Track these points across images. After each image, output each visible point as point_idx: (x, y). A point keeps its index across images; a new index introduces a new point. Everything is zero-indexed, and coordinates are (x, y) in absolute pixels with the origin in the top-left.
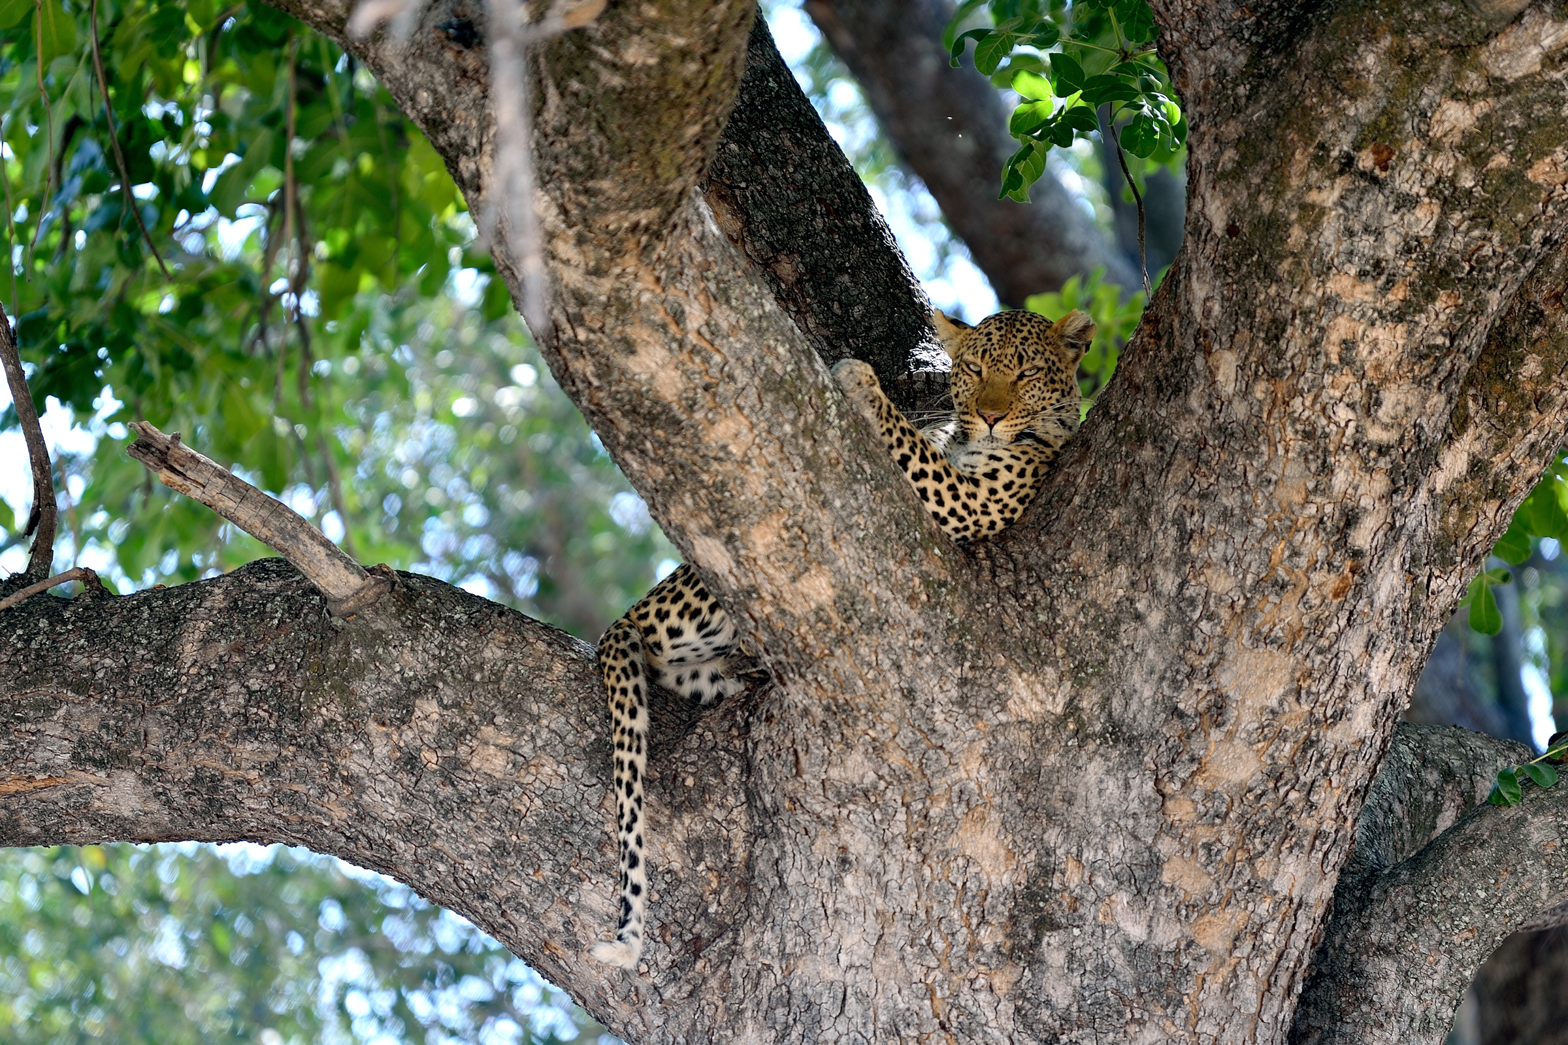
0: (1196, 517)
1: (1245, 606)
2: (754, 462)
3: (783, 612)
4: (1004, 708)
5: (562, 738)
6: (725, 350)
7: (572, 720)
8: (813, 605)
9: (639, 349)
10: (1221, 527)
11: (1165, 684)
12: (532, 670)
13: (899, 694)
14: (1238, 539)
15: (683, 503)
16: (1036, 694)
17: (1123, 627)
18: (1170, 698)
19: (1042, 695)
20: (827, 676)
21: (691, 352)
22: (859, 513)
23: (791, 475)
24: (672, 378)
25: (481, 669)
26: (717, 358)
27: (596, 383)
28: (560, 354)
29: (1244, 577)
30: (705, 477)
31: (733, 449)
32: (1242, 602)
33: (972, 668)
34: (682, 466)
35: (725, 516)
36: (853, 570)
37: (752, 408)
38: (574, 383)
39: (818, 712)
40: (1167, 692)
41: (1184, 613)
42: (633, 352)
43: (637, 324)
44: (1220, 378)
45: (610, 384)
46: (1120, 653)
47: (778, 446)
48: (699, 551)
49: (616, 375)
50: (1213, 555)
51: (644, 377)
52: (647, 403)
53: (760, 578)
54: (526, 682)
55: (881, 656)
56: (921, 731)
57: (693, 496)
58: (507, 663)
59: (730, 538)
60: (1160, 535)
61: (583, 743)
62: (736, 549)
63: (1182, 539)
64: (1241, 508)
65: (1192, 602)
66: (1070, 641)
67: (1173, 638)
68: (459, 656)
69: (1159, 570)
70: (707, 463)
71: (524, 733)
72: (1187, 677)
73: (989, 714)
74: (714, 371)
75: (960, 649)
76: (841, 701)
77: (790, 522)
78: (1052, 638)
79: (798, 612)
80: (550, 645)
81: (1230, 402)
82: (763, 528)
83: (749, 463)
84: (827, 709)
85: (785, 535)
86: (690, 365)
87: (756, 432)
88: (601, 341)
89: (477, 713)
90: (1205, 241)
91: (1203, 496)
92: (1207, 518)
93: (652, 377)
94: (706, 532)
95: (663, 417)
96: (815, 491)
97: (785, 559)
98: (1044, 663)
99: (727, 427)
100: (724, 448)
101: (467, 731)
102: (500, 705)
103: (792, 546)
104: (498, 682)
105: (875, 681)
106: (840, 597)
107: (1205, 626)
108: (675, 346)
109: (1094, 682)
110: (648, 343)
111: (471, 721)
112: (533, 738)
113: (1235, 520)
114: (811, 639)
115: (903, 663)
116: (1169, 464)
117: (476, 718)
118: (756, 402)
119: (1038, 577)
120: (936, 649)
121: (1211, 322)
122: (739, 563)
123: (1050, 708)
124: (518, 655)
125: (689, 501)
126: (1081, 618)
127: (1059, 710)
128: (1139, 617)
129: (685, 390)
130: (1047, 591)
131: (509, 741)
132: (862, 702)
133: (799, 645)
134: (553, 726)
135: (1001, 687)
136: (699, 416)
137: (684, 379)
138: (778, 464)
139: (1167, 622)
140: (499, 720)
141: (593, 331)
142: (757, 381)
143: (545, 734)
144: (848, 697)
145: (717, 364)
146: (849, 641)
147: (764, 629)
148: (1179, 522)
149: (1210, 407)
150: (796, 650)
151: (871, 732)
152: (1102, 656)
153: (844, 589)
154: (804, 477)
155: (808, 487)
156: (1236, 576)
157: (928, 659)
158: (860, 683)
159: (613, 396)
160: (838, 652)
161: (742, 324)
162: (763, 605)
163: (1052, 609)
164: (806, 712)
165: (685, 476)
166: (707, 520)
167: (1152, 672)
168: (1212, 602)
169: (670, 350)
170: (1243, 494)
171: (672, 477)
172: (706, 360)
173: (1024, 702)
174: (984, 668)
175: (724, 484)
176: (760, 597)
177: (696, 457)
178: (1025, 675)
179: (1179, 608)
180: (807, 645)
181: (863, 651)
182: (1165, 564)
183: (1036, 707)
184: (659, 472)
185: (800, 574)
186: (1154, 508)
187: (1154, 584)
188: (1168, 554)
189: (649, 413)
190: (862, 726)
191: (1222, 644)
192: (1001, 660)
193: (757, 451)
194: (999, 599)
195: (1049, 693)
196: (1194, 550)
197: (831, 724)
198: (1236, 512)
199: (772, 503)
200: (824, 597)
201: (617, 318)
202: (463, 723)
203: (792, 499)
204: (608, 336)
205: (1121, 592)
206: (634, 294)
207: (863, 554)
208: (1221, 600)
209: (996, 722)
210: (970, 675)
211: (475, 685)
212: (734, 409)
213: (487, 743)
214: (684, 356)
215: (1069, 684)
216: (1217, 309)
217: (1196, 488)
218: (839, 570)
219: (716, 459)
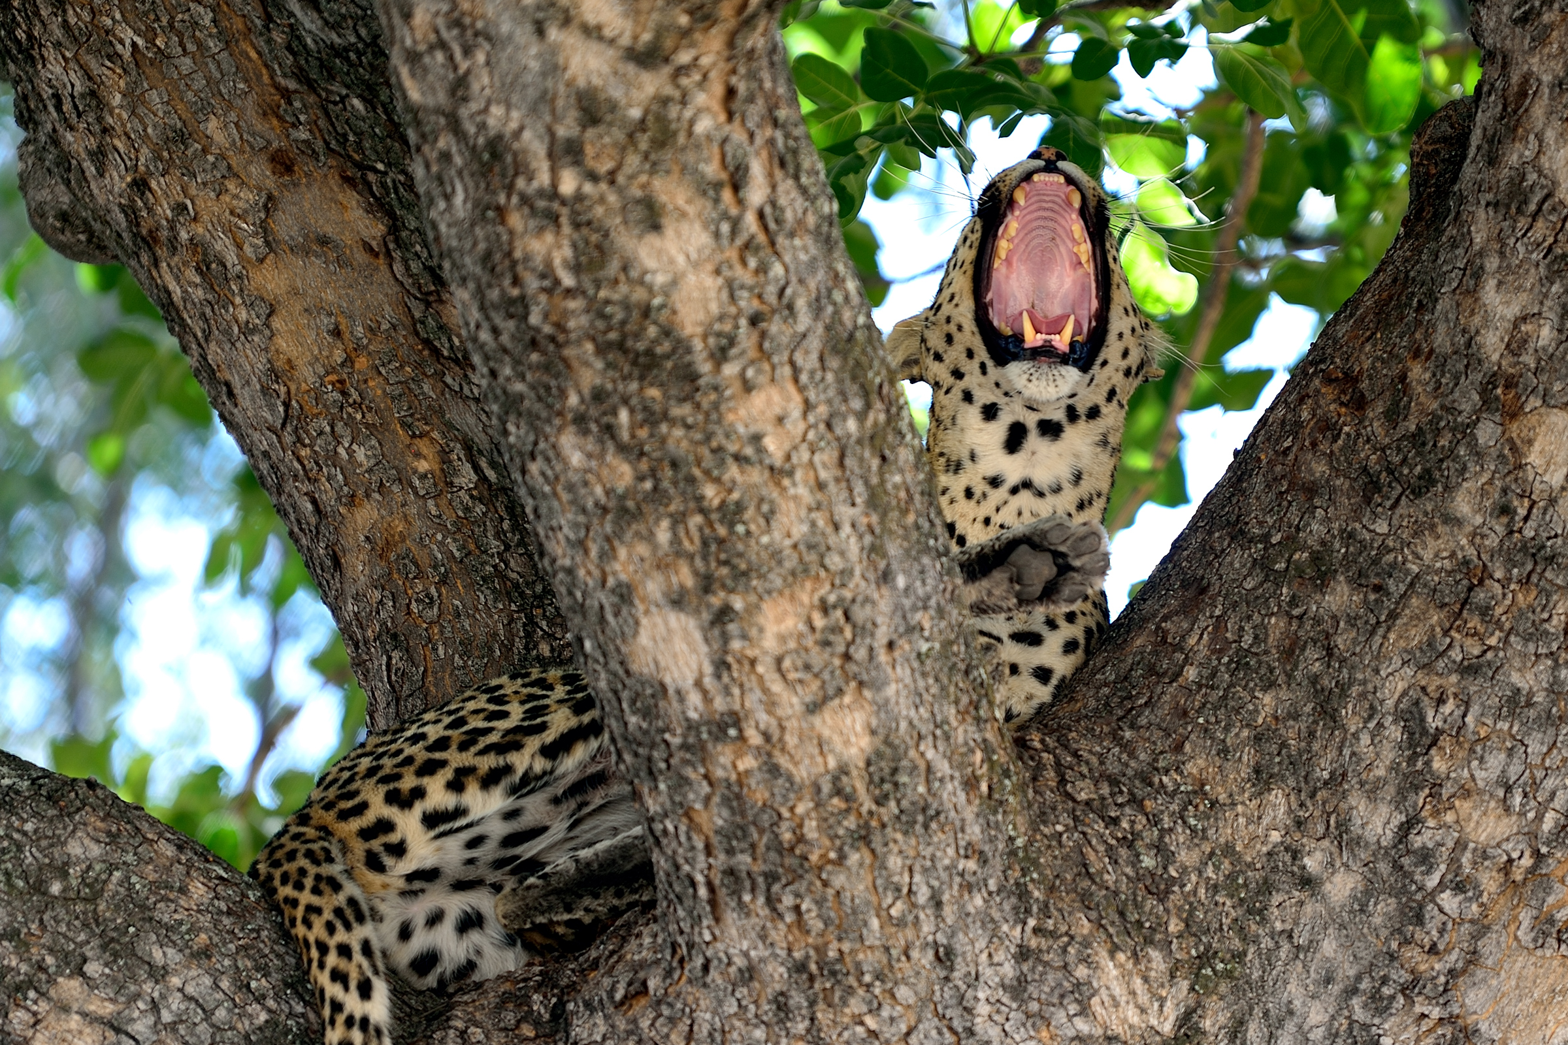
0: (1448, 708)
1: (1532, 871)
2: (799, 475)
3: (774, 770)
4: (1084, 1011)
5: (208, 1014)
6: (787, 258)
7: (225, 984)
8: (832, 763)
9: (665, 221)
10: (1504, 726)
11: (1356, 1002)
12: (154, 886)
13: (930, 954)
14: (1536, 746)
15: (650, 538)
16: (1133, 993)
17: (1276, 899)
18: (1366, 1027)
19: (1143, 998)
20: (820, 903)
21: (747, 246)
22: (925, 608)
23: (845, 513)
24: (703, 290)
25: (63, 874)
26: (777, 270)
27: (568, 280)
28: (503, 222)
29: (1539, 818)
30: (710, 491)
31: (770, 443)
32: (1527, 862)
33: (1036, 931)
34: (674, 465)
35: (724, 571)
36: (905, 709)
37: (812, 373)
38: (516, 281)
39: (776, 973)
40: (1360, 1015)
41: (1408, 875)
42: (656, 227)
43: (675, 176)
44: (1534, 458)
45: (598, 285)
46: (1266, 943)
47: (836, 454)
48: (644, 639)
49: (613, 267)
50: (1480, 775)
51: (660, 279)
52: (652, 331)
53: (753, 699)
54: (143, 907)
55: (917, 878)
56: (951, 1029)
57: (673, 528)
58: (111, 868)
59: (724, 615)
60: (1365, 739)
61: (244, 1026)
62: (725, 638)
63: (1412, 744)
64: (1550, 690)
65: (1426, 858)
66: (1193, 909)
67: (1377, 920)
68: (20, 848)
69: (1358, 803)
70: (722, 463)
71: (138, 996)
72: (1403, 991)
73: (1060, 1016)
74: (771, 292)
75: (1022, 893)
76: (832, 954)
77: (832, 598)
78: (1163, 897)
79: (802, 773)
80: (180, 848)
81: (1552, 501)
82: (785, 604)
83: (790, 474)
84: (800, 967)
85: (819, 621)
86: (739, 271)
87: (811, 419)
88: (602, 200)
89: (51, 951)
90: (1535, 216)
91: (1469, 669)
92: (1475, 709)
93: (674, 282)
94: (678, 601)
95: (669, 365)
96: (876, 550)
97: (807, 667)
98: (1149, 941)
99: (769, 402)
100: (756, 439)
101: (30, 983)
102: (95, 943)
103: (826, 643)
104: (92, 899)
105: (901, 923)
106: (879, 754)
107: (1449, 901)
108: (725, 228)
109: (1223, 988)
110: (683, 215)
111: (41, 967)
112: (155, 1007)
113: (1532, 713)
114: (811, 829)
115: (946, 897)
116: (1393, 616)
117: (50, 960)
118: (817, 365)
119: (1131, 793)
120: (992, 885)
121: (1529, 359)
122: (721, 665)
123: (1154, 1022)
124: (130, 858)
125: (663, 535)
126: (1210, 872)
127: (1167, 1028)
128: (1307, 882)
129: (721, 318)
130: (1154, 820)
131: (108, 1009)
132: (870, 960)
133: (787, 836)
134: (190, 989)
135: (1081, 972)
136: (730, 370)
137: (725, 295)
138: (832, 488)
139: (1368, 893)
140: (92, 969)
141: (593, 177)
142: (820, 329)
143: (176, 1002)
144: (846, 947)
145: (777, 280)
146: (877, 841)
147: (726, 801)
148: (1411, 717)
149: (1505, 510)
150: (777, 846)
151: (871, 1022)
152: (1236, 944)
153: (887, 742)
154: (865, 520)
155: (868, 539)
156: (1522, 814)
157: (978, 901)
158: (875, 923)
159: (598, 310)
160: (854, 858)
161: (811, 220)
162: (739, 755)
163: (1159, 848)
164: (749, 974)
165: (675, 483)
166: (685, 577)
167: (1328, 980)
168: (1466, 859)
169: (717, 235)
170: (1556, 666)
171: (648, 485)
172: (762, 269)
173: (1116, 1005)
174: (1053, 935)
175: (740, 507)
176: (741, 738)
177: (705, 451)
178: (1121, 957)
179: (1397, 867)
180: (801, 839)
181: (895, 862)
182: (1372, 792)
183: (1133, 1017)
184: (623, 473)
185: (826, 699)
186: (1355, 690)
187: (1343, 826)
188: (1381, 772)
189: (649, 352)
190: (856, 1005)
191: (1475, 937)
192: (1084, 927)
193: (805, 455)
194: (1076, 819)
195: (1155, 996)
196: (1439, 765)
197: (797, 999)
198: (1539, 698)
199: (811, 557)
200: (854, 751)
201: (646, 157)
202: (24, 968)
203: (842, 554)
204: (621, 191)
205: (1275, 836)
206: (688, 114)
207: (921, 684)
208: (1485, 856)
209: (1071, 1033)
210: (1033, 943)
211: (50, 902)
212: (787, 370)
213: (65, 1009)
214: (732, 254)
215: (1185, 985)
216: (1546, 334)
217: (1456, 655)
218: (887, 701)
219: (738, 458)
